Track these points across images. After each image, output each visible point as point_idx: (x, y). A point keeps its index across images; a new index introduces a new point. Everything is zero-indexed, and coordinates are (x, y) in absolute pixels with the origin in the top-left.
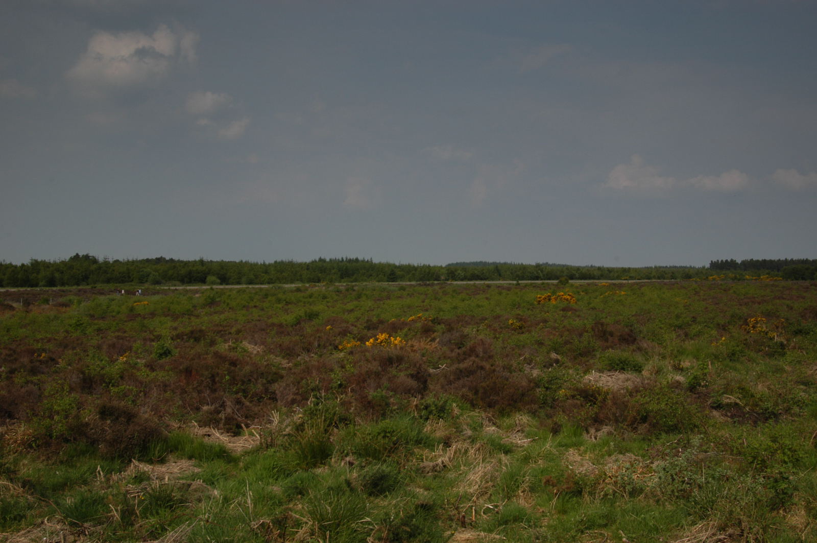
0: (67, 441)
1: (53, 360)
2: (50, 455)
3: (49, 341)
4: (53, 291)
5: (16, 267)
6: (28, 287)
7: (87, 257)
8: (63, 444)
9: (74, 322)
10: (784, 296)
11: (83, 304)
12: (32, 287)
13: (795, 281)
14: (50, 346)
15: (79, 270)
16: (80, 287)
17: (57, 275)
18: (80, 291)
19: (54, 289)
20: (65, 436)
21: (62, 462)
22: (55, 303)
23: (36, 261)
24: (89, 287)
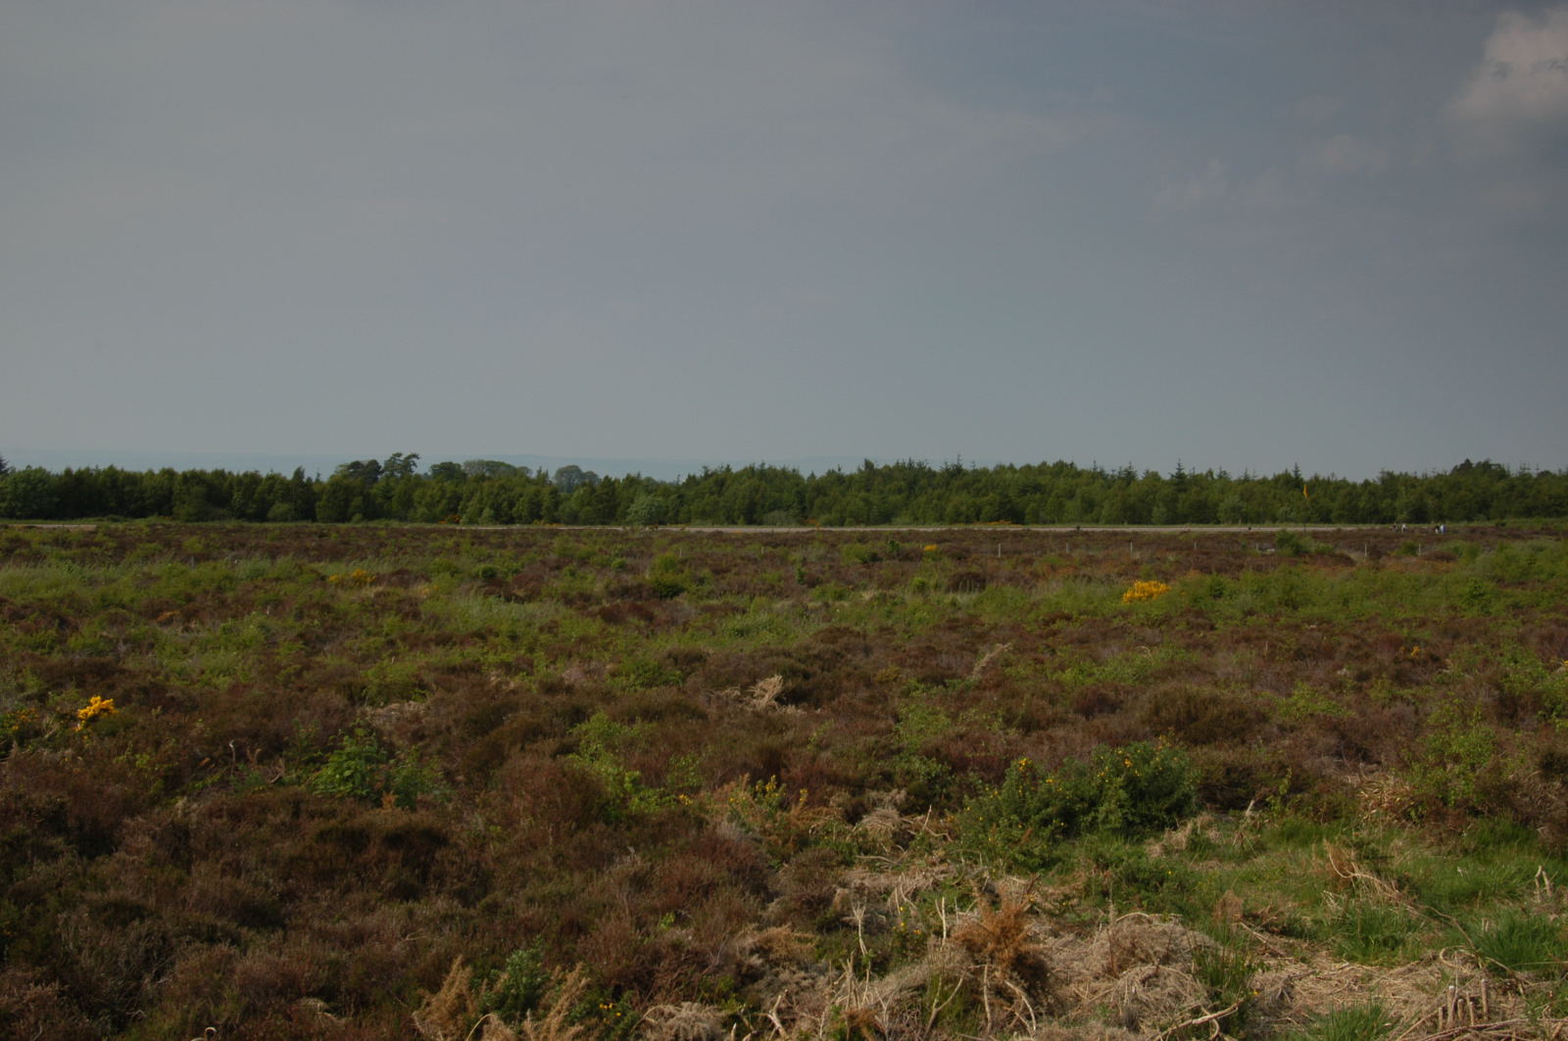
0: (1476, 813)
1: (1435, 659)
2: (1444, 835)
3: (1423, 623)
4: (1422, 531)
5: (1354, 486)
6: (1377, 523)
7: (1486, 467)
8: (1468, 819)
9: (1468, 590)
11: (1481, 557)
12: (1383, 522)
14: (1425, 634)
15: (1471, 491)
16: (1474, 524)
17: (1430, 501)
18: (1473, 531)
19: (1425, 526)
20: (1471, 804)
21: (1465, 852)
22: (1426, 553)
23: (1390, 475)
24: (1492, 524)
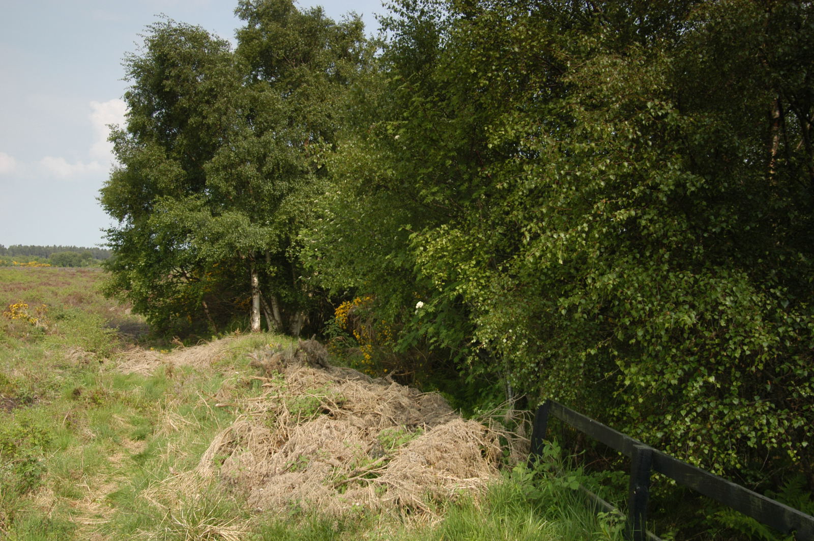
10: (50, 282)
13: (62, 268)
